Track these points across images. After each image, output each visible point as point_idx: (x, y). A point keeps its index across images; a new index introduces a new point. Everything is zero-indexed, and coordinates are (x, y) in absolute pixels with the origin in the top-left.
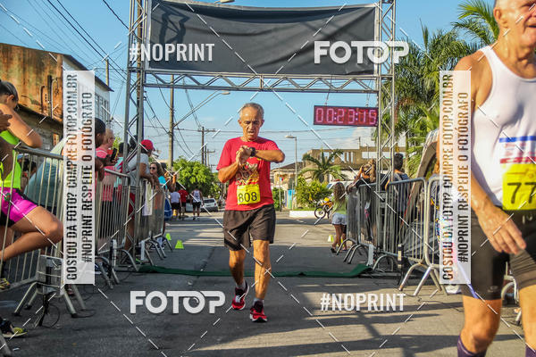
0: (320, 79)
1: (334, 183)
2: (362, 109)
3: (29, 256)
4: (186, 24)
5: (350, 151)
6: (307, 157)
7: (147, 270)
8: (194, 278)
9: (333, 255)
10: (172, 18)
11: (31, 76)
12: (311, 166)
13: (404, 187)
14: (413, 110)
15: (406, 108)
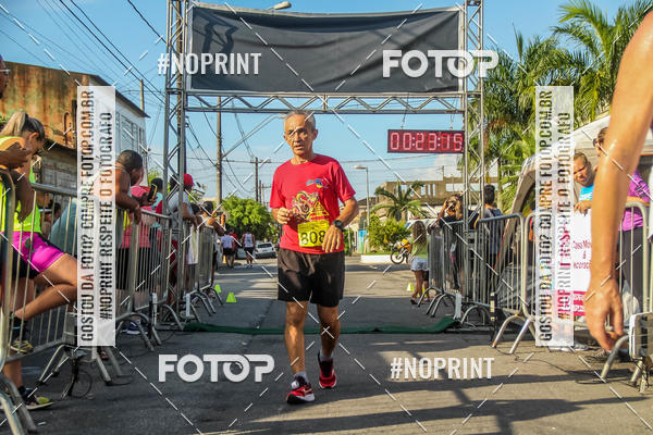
0: (395, 98)
1: (413, 222)
2: (444, 133)
3: (55, 313)
4: (233, 35)
5: (431, 183)
6: (380, 191)
7: (193, 328)
8: (250, 337)
9: (413, 307)
10: (217, 28)
11: (53, 102)
12: (385, 202)
13: (497, 225)
14: (506, 132)
15: (499, 130)
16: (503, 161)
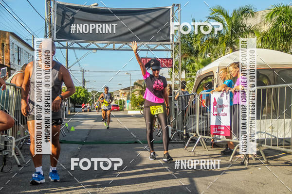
0: (143, 44)
2: (164, 59)
4: (75, 16)
6: (136, 84)
8: (81, 146)
10: (67, 13)
12: (138, 88)
14: (188, 60)
15: (185, 59)
16: (187, 71)
